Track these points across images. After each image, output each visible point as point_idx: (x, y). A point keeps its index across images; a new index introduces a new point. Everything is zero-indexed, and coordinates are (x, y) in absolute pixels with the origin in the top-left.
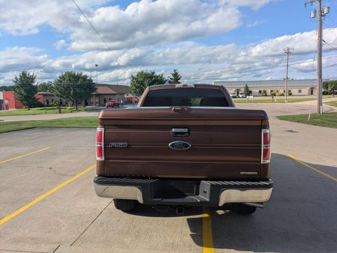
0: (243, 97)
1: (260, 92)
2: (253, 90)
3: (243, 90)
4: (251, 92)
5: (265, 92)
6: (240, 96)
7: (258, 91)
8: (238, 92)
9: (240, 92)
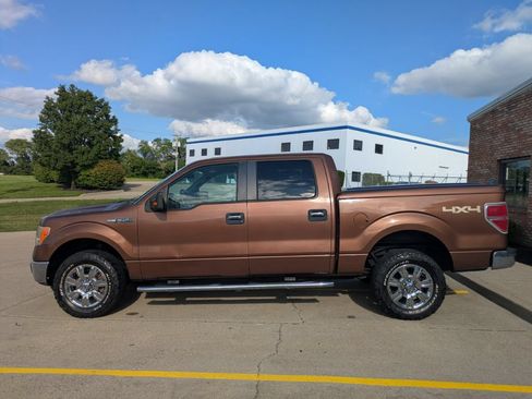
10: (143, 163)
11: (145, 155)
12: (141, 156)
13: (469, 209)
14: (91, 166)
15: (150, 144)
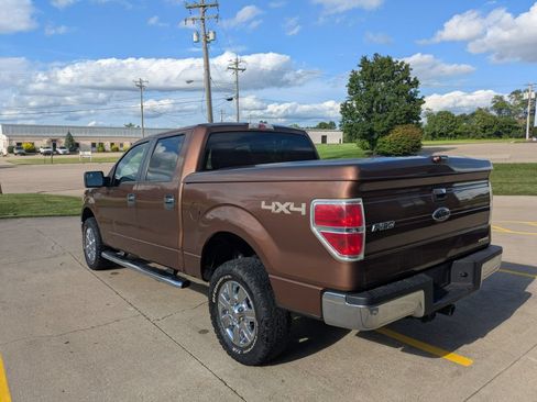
0: (65, 153)
1: (94, 145)
2: (82, 142)
3: (63, 141)
4: (78, 145)
5: (101, 145)
6: (61, 151)
7: (89, 143)
8: (54, 146)
9: (58, 145)
10: (496, 122)
11: (499, 111)
12: (494, 113)
13: (292, 208)
14: (386, 133)
15: (506, 98)
